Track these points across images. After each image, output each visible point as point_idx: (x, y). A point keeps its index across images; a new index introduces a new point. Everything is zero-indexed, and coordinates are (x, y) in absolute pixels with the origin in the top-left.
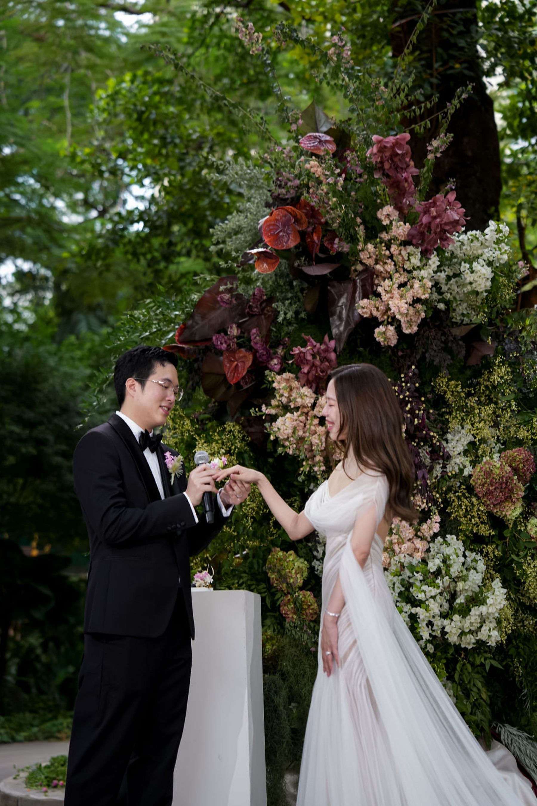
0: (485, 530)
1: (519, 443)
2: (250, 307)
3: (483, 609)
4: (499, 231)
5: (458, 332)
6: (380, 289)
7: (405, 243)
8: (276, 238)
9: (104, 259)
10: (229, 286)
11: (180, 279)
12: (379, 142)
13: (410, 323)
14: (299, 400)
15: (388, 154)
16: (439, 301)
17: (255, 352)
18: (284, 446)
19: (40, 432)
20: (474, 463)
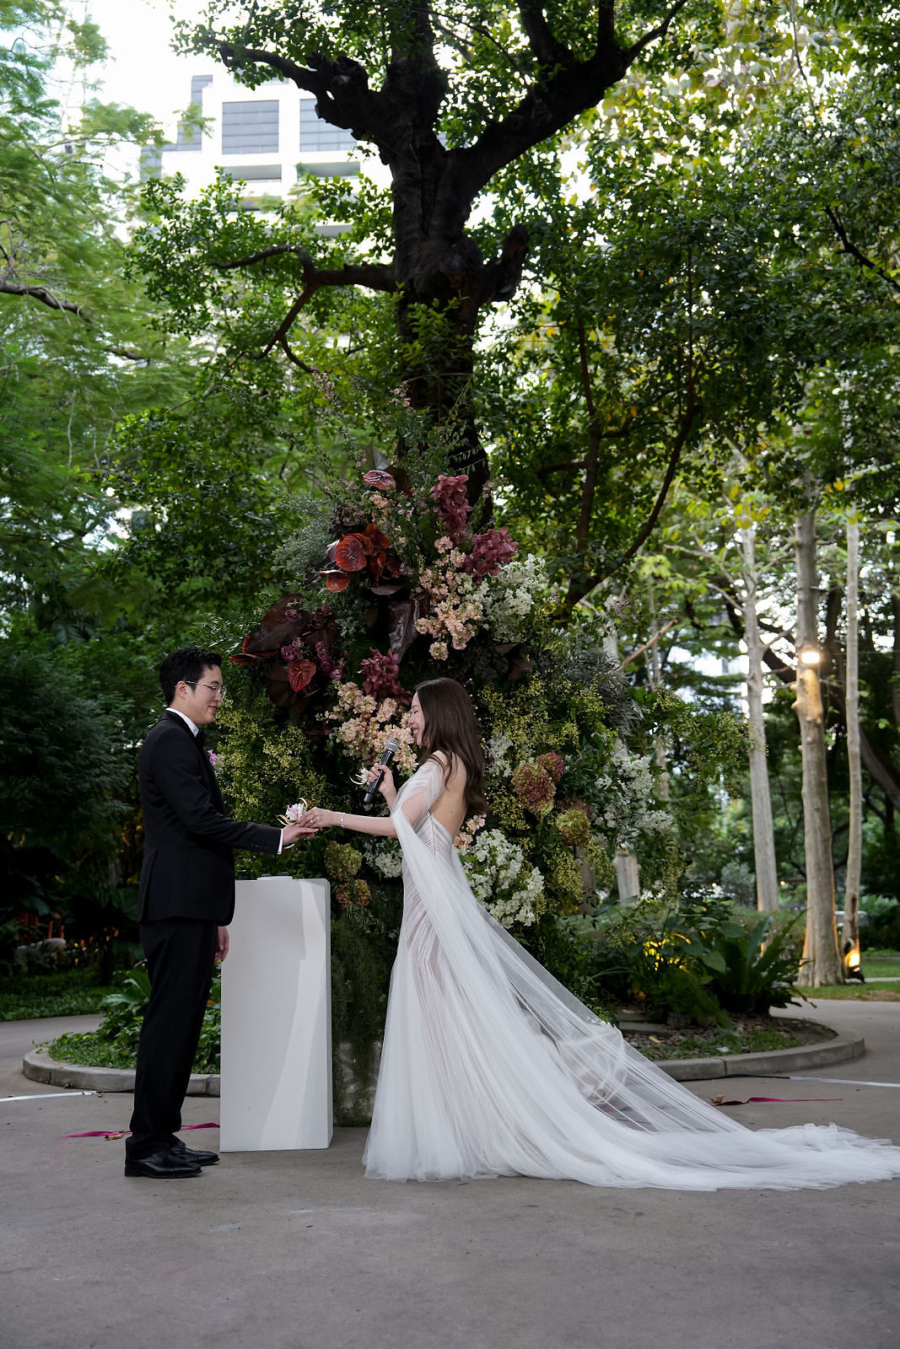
0: (521, 825)
1: (548, 748)
2: (314, 622)
3: (524, 894)
4: (536, 563)
5: (502, 650)
6: (437, 610)
7: (459, 570)
8: (347, 561)
9: (121, 575)
10: (296, 602)
11: (191, 595)
12: (445, 481)
13: (460, 641)
14: (363, 707)
15: (450, 492)
16: (485, 622)
17: (318, 663)
18: (348, 749)
19: (35, 733)
20: (513, 766)
